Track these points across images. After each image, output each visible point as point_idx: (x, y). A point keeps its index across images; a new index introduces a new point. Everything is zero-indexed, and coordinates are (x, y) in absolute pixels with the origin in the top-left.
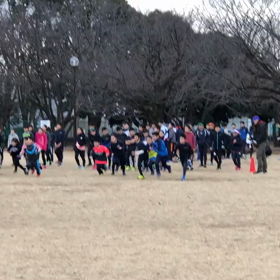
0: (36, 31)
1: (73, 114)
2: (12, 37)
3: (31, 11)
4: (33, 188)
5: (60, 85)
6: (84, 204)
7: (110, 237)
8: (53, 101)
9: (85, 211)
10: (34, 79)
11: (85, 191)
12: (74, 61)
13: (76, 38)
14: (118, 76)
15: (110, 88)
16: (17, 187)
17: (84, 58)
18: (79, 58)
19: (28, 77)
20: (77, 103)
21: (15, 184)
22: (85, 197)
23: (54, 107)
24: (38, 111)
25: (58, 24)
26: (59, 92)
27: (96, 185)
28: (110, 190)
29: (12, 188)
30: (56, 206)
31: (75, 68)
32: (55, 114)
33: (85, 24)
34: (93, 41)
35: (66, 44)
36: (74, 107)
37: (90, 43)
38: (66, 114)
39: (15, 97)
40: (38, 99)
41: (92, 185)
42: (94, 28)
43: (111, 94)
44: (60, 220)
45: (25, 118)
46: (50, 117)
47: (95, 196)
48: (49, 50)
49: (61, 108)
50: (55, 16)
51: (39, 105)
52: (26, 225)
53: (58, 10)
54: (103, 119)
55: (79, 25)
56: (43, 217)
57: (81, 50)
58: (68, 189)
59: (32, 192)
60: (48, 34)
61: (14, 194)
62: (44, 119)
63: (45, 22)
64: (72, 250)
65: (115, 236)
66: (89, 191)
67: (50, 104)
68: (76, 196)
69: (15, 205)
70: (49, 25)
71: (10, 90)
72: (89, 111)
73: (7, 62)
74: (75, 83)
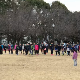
0: (43, 17)
1: (53, 40)
2: (36, 19)
3: (42, 12)
4: (42, 60)
5: (50, 32)
6: (56, 65)
8: (48, 36)
9: (57, 66)
10: (42, 30)
12: (53, 25)
13: (54, 19)
14: (65, 29)
15: (63, 33)
16: (38, 60)
17: (56, 25)
19: (41, 30)
20: (54, 37)
21: (37, 59)
22: (56, 63)
23: (48, 38)
24: (44, 39)
25: (49, 15)
27: (60, 59)
28: (63, 61)
29: (36, 60)
30: (49, 65)
31: (54, 27)
32: (48, 40)
33: (57, 15)
34: (59, 20)
35: (51, 21)
36: (53, 38)
38: (51, 40)
39: (37, 35)
40: (43, 36)
41: (58, 59)
42: (59, 16)
43: (64, 34)
44: (50, 69)
45: (40, 41)
47: (59, 62)
48: (46, 22)
49: (50, 38)
50: (48, 13)
51: (44, 37)
54: (61, 41)
55: (55, 16)
56: (45, 68)
57: (55, 22)
58: (52, 60)
59: (42, 61)
60: (46, 18)
61: (37, 62)
62: (45, 41)
63: (45, 15)
65: (65, 73)
66: (57, 61)
67: (47, 37)
68: (54, 62)
69: (37, 65)
70: (47, 16)
71: (36, 33)
72: (57, 39)
73: (35, 26)
74: (54, 31)
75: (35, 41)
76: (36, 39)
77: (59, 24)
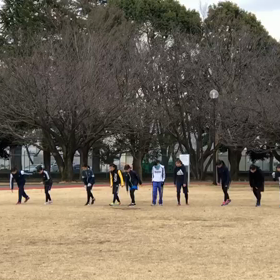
1: (212, 148)
2: (151, 69)
3: (170, 43)
4: (171, 223)
5: (199, 118)
6: (223, 240)
7: (249, 273)
8: (192, 135)
9: (225, 246)
10: (173, 113)
11: (224, 226)
12: (214, 94)
13: (216, 70)
14: (258, 108)
15: (251, 121)
16: (156, 222)
17: (224, 91)
18: (219, 91)
19: (167, 111)
20: (217, 138)
21: (152, 218)
22: (224, 232)
23: (193, 140)
24: (177, 145)
25: (198, 56)
26: (198, 125)
27: (237, 220)
28: (250, 226)
29: (150, 223)
30: (195, 241)
31: (214, 100)
32: (194, 147)
33: (225, 56)
34: (234, 73)
35: (205, 76)
36: (213, 141)
37: (230, 76)
38: (205, 148)
39: (154, 131)
40: (176, 132)
41: (231, 220)
42: (234, 60)
43: (252, 127)
44: (198, 256)
45: (164, 151)
46: (189, 151)
47: (235, 231)
48: (188, 83)
49: (200, 141)
50: (194, 48)
51: (178, 138)
52: (164, 260)
53: (197, 42)
54: (244, 153)
55: (219, 57)
56: (181, 252)
57: (221, 82)
58: (207, 224)
59: (170, 226)
60: (188, 66)
61: (152, 229)
62: (183, 153)
63: (184, 55)
65: (255, 272)
66: (228, 226)
67: (190, 138)
68: (215, 231)
69: (153, 240)
70: (189, 56)
71: (148, 123)
72: (229, 145)
73: (145, 95)
74: (214, 116)
75: (147, 151)
76: (148, 144)
77: (235, 86)
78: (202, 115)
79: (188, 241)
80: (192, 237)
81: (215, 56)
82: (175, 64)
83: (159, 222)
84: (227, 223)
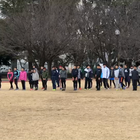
1: (117, 60)
2: (84, 19)
3: (94, 6)
4: (95, 100)
5: (110, 45)
6: (123, 108)
7: (137, 126)
8: (106, 53)
10: (96, 42)
11: (123, 101)
12: (117, 32)
13: (118, 20)
16: (87, 99)
17: (122, 30)
18: (120, 30)
19: (93, 41)
20: (119, 55)
21: (85, 97)
22: (123, 104)
23: (107, 56)
24: (98, 58)
25: (109, 13)
26: (109, 48)
27: (130, 98)
28: (136, 101)
29: (84, 100)
30: (108, 109)
31: (118, 35)
32: (107, 60)
33: (123, 12)
34: (128, 21)
35: (113, 23)
36: (117, 56)
37: (126, 23)
38: (113, 60)
39: (86, 52)
40: (98, 52)
41: (126, 98)
42: (128, 14)
43: (137, 49)
44: (110, 117)
45: (91, 62)
46: (104, 62)
47: (128, 104)
48: (103, 26)
49: (110, 57)
50: (107, 8)
51: (98, 55)
52: (92, 119)
53: (109, 5)
54: (132, 63)
55: (120, 13)
56: (101, 115)
57: (121, 26)
58: (114, 100)
60: (103, 17)
61: (85, 103)
62: (101, 63)
63: (102, 11)
64: (116, 133)
66: (125, 101)
67: (105, 55)
68: (118, 104)
69: (86, 108)
70: (104, 13)
71: (83, 48)
72: (125, 59)
73: (82, 33)
74: (118, 44)
75: (82, 62)
76: (83, 58)
77: (128, 28)
78: (111, 43)
79: (105, 109)
80: (107, 107)
81: (118, 12)
82: (97, 17)
83: (89, 99)
84: (125, 100)
